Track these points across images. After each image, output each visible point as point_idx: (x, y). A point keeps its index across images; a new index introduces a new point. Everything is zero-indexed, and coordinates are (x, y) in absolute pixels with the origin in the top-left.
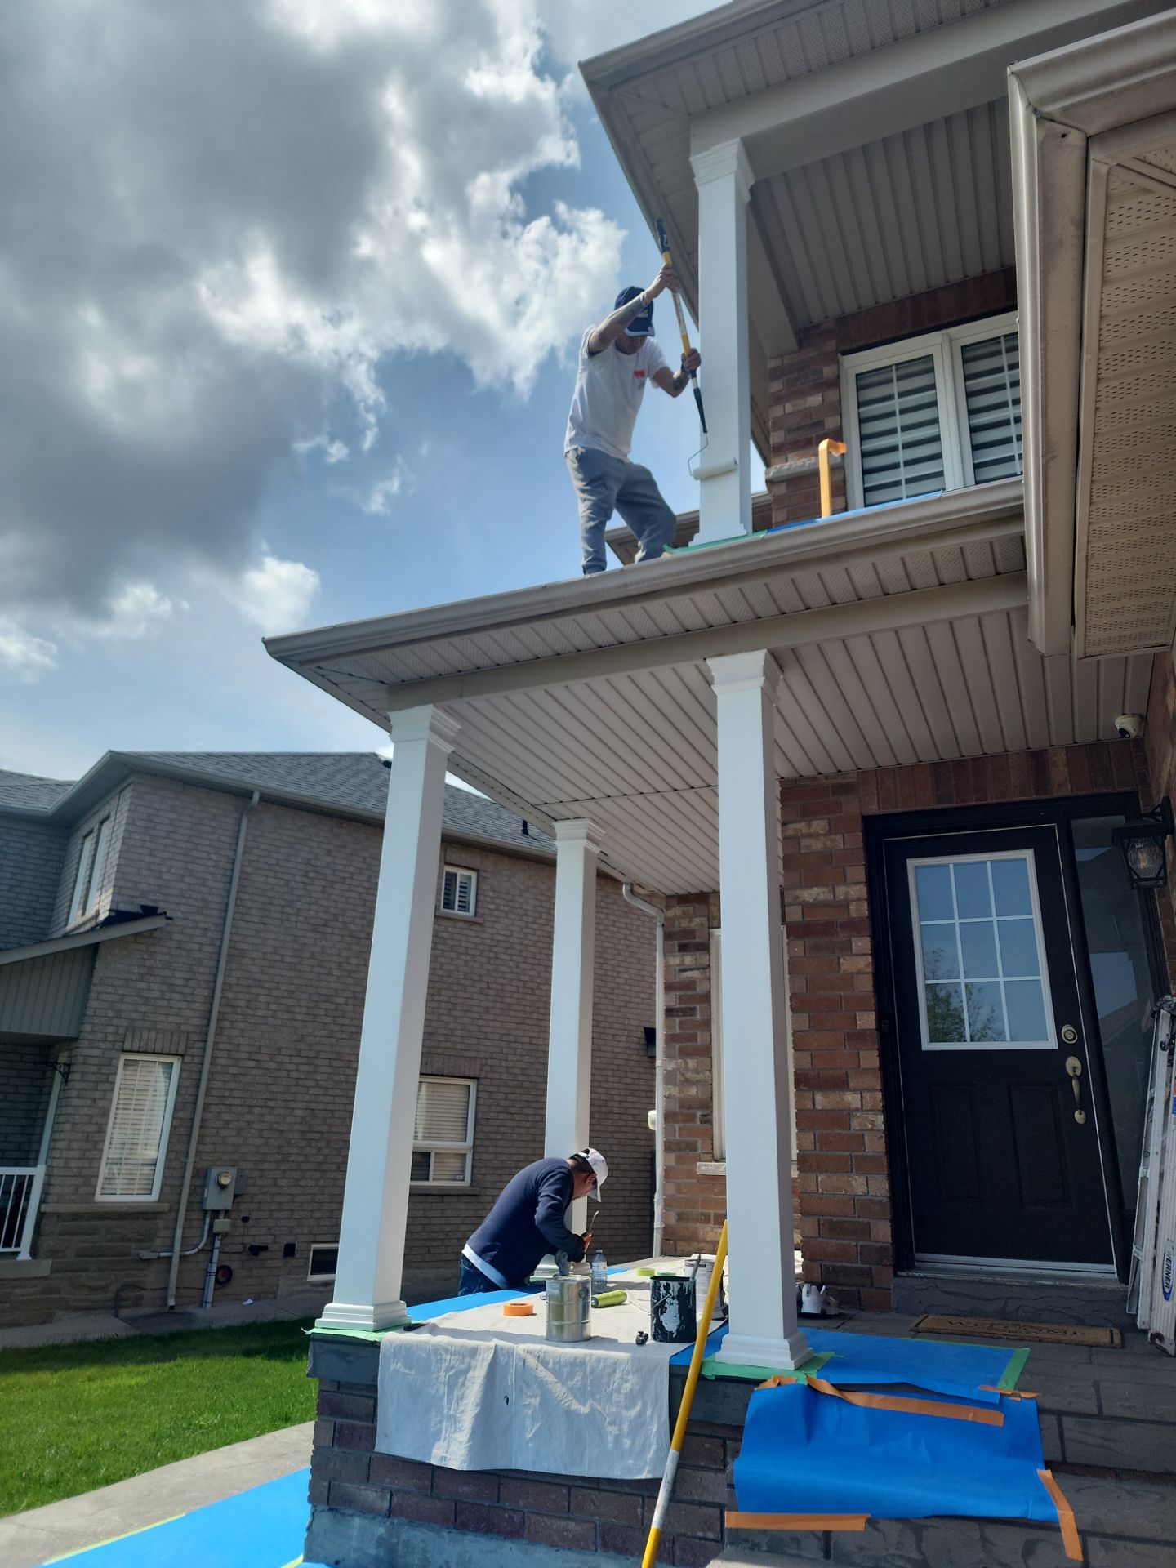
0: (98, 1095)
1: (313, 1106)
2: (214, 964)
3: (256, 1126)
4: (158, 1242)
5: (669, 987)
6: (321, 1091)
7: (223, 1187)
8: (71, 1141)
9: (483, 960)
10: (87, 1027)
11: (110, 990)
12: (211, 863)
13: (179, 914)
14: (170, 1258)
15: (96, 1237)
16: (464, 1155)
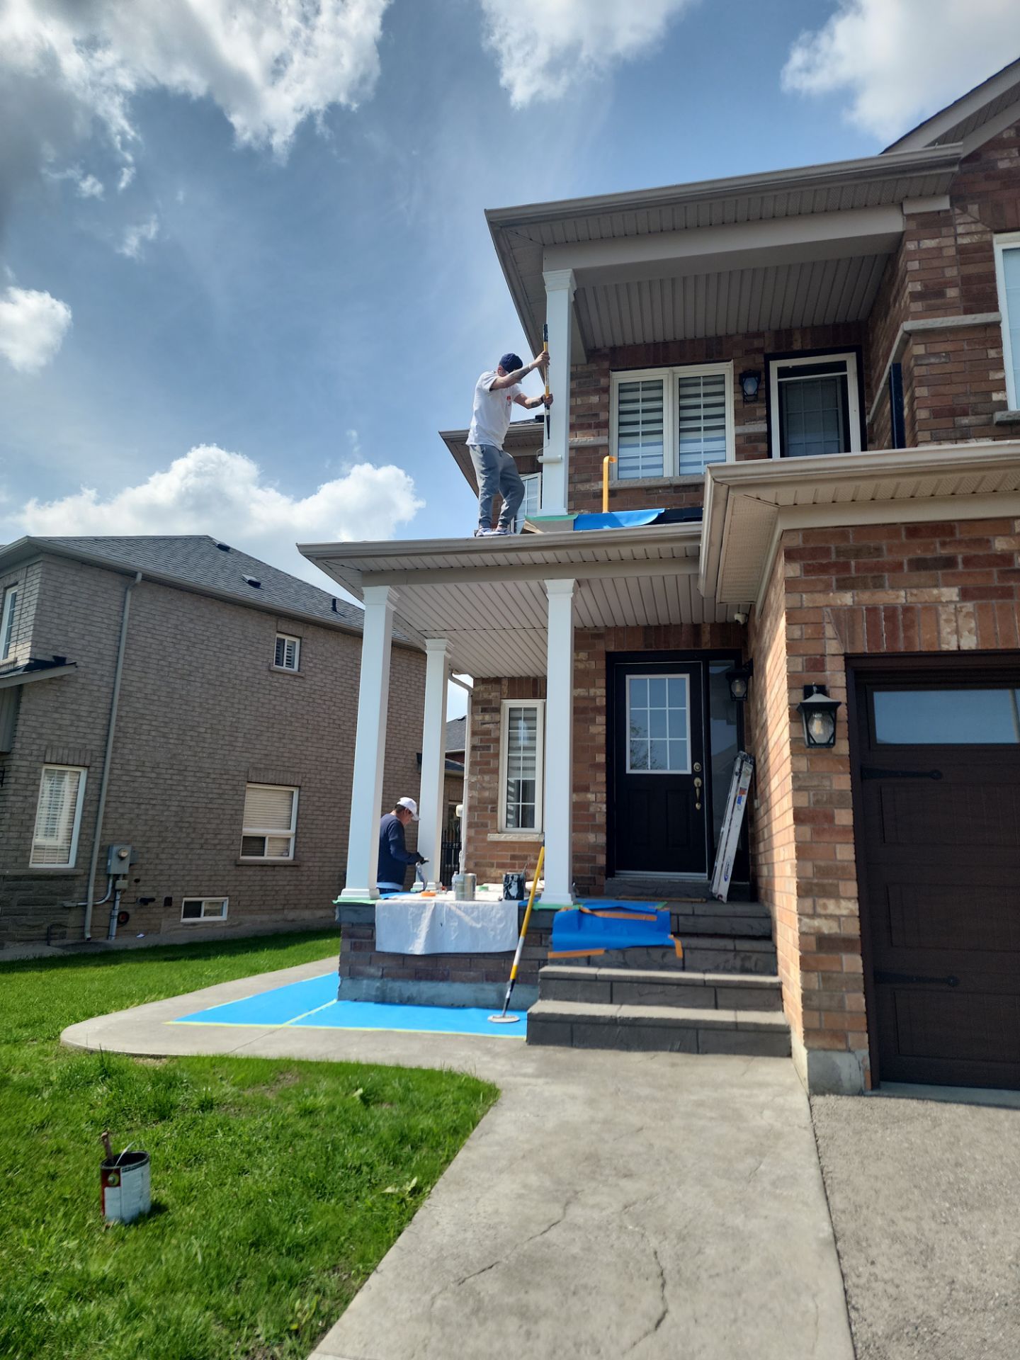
0: (28, 794)
1: (183, 804)
2: (109, 701)
3: (144, 817)
4: (76, 895)
5: (474, 733)
6: (189, 794)
7: (122, 859)
8: (10, 826)
9: (303, 703)
10: (18, 745)
11: (33, 718)
12: (104, 626)
13: (82, 664)
14: (85, 906)
15: (31, 892)
16: (288, 840)
